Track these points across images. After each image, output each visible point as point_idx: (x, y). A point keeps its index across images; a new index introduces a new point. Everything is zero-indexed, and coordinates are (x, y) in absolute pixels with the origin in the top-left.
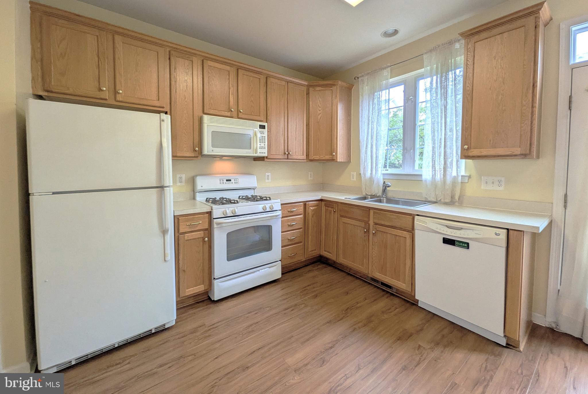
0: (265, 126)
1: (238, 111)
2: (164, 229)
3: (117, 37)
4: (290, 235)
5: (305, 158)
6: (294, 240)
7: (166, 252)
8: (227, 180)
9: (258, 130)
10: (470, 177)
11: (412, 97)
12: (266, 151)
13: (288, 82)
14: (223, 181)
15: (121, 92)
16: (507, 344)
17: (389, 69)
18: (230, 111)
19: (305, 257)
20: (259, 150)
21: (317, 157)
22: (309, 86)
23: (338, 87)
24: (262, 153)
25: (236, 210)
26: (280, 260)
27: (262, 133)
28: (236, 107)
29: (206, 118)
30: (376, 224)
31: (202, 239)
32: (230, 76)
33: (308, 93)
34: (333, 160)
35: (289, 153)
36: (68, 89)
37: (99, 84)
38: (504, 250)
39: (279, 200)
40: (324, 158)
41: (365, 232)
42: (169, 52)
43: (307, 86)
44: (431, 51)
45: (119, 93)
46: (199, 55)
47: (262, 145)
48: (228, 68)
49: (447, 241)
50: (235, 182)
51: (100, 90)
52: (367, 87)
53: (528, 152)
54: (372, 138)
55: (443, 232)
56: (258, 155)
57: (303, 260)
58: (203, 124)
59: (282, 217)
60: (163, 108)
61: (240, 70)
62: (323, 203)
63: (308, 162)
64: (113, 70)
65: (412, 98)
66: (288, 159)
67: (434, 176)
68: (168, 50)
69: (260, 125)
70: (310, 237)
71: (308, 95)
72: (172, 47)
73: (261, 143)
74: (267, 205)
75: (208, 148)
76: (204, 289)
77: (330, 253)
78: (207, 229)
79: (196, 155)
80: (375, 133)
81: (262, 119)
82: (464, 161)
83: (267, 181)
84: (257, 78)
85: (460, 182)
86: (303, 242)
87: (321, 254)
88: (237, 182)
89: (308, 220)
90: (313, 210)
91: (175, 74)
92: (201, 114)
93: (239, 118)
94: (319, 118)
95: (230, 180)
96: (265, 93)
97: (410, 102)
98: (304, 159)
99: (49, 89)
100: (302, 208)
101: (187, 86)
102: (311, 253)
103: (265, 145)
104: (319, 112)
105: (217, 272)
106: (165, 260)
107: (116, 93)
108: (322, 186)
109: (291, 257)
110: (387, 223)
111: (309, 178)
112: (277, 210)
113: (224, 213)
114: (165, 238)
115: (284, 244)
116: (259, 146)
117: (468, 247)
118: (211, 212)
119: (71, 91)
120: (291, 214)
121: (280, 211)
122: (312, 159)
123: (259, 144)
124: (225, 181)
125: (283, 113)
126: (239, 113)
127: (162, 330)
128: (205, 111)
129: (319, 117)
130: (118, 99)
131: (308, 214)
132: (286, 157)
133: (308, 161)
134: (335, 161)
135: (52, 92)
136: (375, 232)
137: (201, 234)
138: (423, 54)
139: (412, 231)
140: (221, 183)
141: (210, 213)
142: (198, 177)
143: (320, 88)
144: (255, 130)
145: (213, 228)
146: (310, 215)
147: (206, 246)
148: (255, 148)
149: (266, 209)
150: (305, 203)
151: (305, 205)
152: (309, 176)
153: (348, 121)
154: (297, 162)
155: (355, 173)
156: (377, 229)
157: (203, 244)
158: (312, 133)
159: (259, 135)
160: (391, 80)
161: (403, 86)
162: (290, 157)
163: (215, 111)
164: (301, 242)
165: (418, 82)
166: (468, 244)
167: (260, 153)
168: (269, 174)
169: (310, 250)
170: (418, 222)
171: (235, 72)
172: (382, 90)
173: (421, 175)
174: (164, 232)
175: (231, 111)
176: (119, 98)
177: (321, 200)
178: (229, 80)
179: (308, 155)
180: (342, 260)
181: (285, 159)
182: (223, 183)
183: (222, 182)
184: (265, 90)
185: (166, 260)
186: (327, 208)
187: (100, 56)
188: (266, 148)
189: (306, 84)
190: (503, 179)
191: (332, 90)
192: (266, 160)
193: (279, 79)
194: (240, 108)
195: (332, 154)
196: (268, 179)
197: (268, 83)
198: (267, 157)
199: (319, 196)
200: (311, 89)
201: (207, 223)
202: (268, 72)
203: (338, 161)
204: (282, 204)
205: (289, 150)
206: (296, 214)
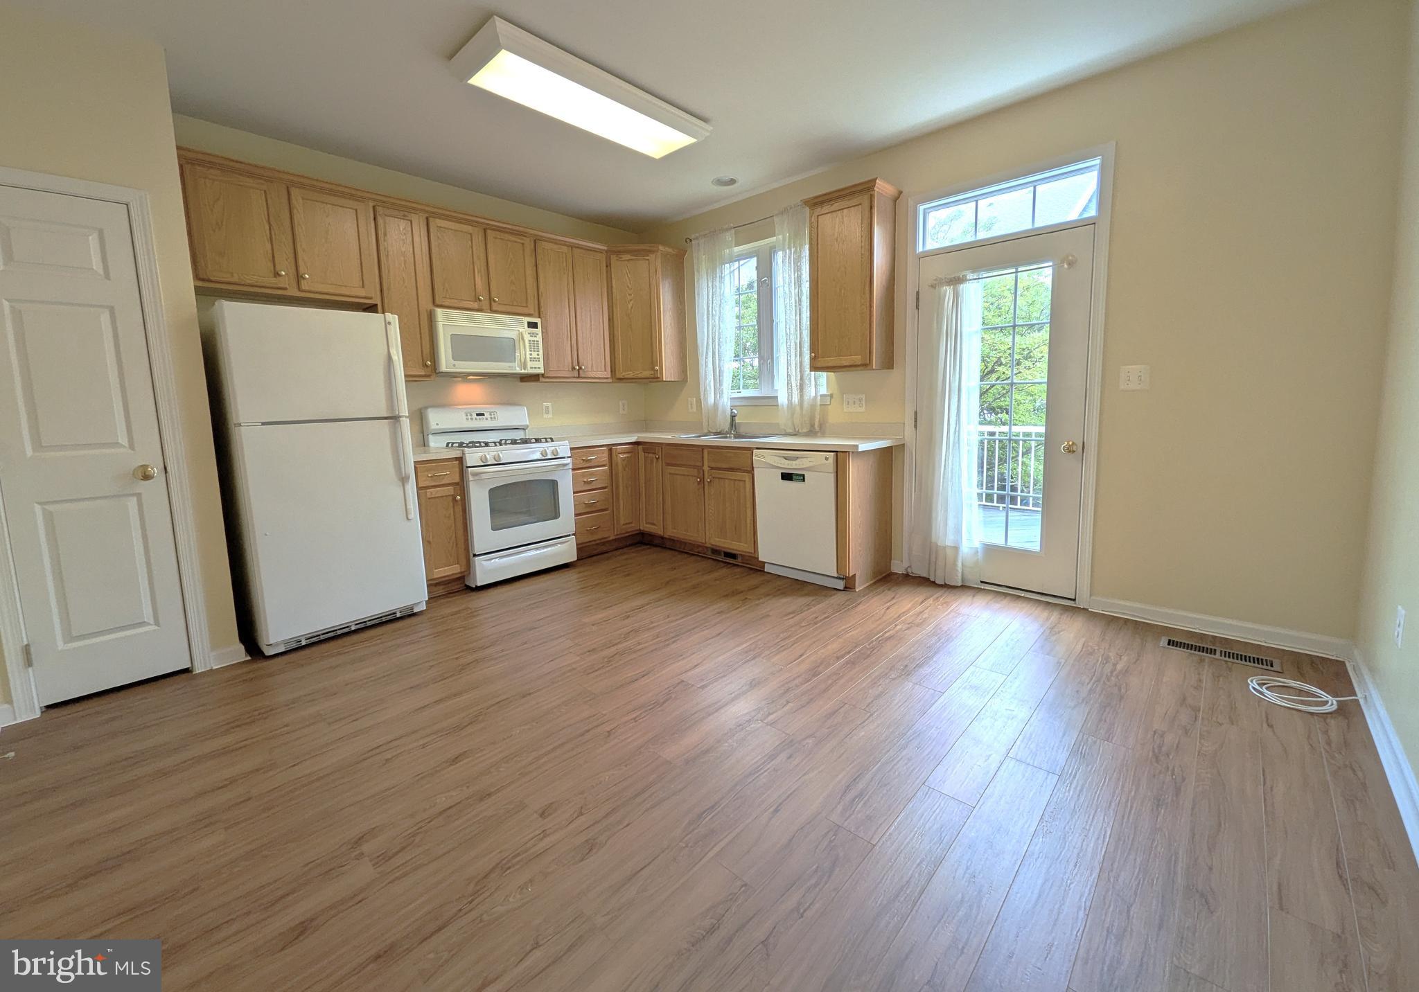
0: (536, 324)
1: (491, 300)
2: (404, 475)
3: (294, 192)
4: (590, 498)
5: (610, 376)
6: (595, 505)
7: (408, 507)
8: (478, 415)
9: (526, 331)
10: (831, 396)
11: (766, 278)
12: (541, 364)
13: (572, 247)
14: (471, 415)
15: (307, 276)
16: (845, 587)
17: (733, 231)
18: (478, 301)
19: (616, 533)
20: (529, 364)
21: (630, 374)
22: (609, 253)
23: (659, 254)
24: (535, 368)
25: (501, 455)
26: (574, 534)
27: (532, 335)
28: (488, 293)
29: (440, 313)
30: (712, 468)
31: (451, 498)
32: (474, 241)
33: (608, 264)
34: (656, 378)
35: (580, 368)
36: (232, 274)
37: (274, 266)
38: (832, 477)
39: (567, 442)
40: (640, 376)
41: (699, 483)
42: (374, 207)
43: (606, 252)
44: (782, 213)
45: (304, 279)
46: (422, 210)
47: (535, 355)
48: (469, 229)
49: (786, 477)
50: (491, 418)
51: (277, 274)
52: (704, 257)
53: (868, 362)
54: (713, 341)
55: (779, 465)
56: (529, 371)
57: (611, 538)
58: (435, 325)
59: (573, 470)
60: (371, 298)
61: (489, 232)
62: (640, 447)
63: (615, 382)
64: (291, 244)
65: (766, 280)
66: (579, 377)
67: (790, 401)
68: (371, 204)
69: (529, 323)
70: (621, 502)
71: (609, 267)
72: (377, 200)
73: (532, 352)
74: (549, 447)
75: (446, 362)
76: (459, 571)
77: (654, 524)
78: (458, 483)
79: (428, 373)
80: (717, 334)
81: (532, 312)
82: (813, 373)
83: (545, 416)
84: (519, 242)
85: (819, 403)
86: (610, 509)
87: (642, 528)
88: (495, 418)
89: (617, 474)
90: (623, 460)
91: (385, 243)
92: (431, 306)
93: (492, 311)
94: (630, 308)
95: (483, 415)
96: (535, 268)
97: (765, 285)
98: (607, 378)
99: (205, 277)
100: (606, 455)
101: (405, 261)
102: (624, 527)
103: (538, 355)
104: (629, 298)
105: (478, 546)
106: (408, 519)
107: (299, 278)
108: (646, 425)
109: (591, 532)
110: (725, 466)
111: (621, 412)
112: (564, 458)
113: (484, 459)
114: (406, 489)
115: (578, 512)
116: (528, 356)
117: (804, 480)
118: (462, 458)
119: (235, 279)
120: (588, 464)
121: (570, 459)
122: (621, 377)
123: (528, 352)
124: (474, 416)
125: (567, 301)
126: (493, 303)
127: (410, 615)
128: (438, 302)
129: (630, 306)
130: (303, 288)
131: (617, 465)
132: (576, 375)
133: (615, 380)
134: (659, 380)
135: (209, 281)
136: (711, 481)
137: (449, 491)
138: (773, 216)
139: (751, 471)
140: (467, 419)
141: (460, 460)
142: (429, 410)
143: (628, 257)
144: (521, 330)
145: (468, 481)
146: (620, 467)
147: (459, 508)
148: (523, 360)
149: (547, 455)
150: (610, 448)
151: (610, 450)
152: (621, 407)
153: (680, 312)
154: (595, 383)
155: (695, 399)
156: (713, 476)
157: (454, 507)
158: (618, 333)
159: (527, 338)
160: (736, 249)
161: (755, 258)
162: (582, 375)
163: (453, 301)
164: (606, 510)
165: (774, 255)
166: (804, 476)
167: (531, 368)
168: (549, 404)
169: (622, 522)
170: (758, 456)
171: (481, 234)
172: (724, 264)
173: (776, 397)
174: (404, 480)
175: (480, 300)
176: (304, 285)
177: (637, 443)
178: (472, 247)
179: (613, 371)
180: (670, 532)
181: (574, 377)
182: (472, 419)
183: (469, 417)
184: (533, 261)
185: (410, 518)
186: (646, 455)
187: (272, 223)
188: (542, 360)
189: (606, 248)
190: (863, 397)
191: (648, 260)
192: (541, 379)
193: (556, 242)
194: (493, 294)
195: (653, 369)
196: (547, 413)
197: (539, 251)
198: (543, 375)
199: (633, 438)
200: (614, 258)
201: (458, 475)
202: (536, 232)
203: (664, 380)
204: (571, 449)
205: (580, 364)
206: (596, 464)
